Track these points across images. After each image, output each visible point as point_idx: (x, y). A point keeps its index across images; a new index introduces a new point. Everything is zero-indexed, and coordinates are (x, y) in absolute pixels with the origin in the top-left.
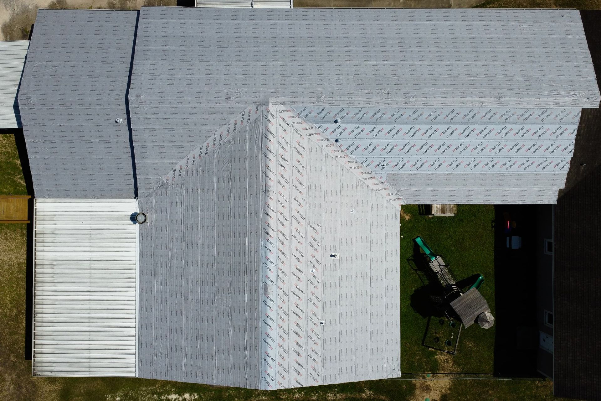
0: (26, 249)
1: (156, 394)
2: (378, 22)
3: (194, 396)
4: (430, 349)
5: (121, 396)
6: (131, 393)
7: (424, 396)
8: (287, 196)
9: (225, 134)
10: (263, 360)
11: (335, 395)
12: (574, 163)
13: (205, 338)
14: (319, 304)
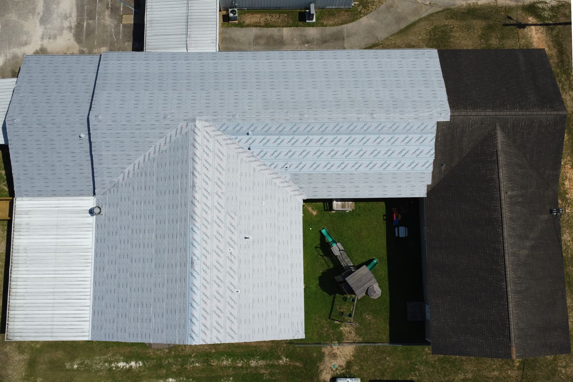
0: (5, 242)
1: (107, 362)
2: (282, 61)
3: (139, 364)
4: (336, 322)
5: (78, 364)
6: (87, 362)
7: (332, 362)
8: (209, 191)
9: (163, 144)
10: (189, 321)
11: (257, 362)
12: (436, 163)
13: (145, 305)
14: (236, 276)
